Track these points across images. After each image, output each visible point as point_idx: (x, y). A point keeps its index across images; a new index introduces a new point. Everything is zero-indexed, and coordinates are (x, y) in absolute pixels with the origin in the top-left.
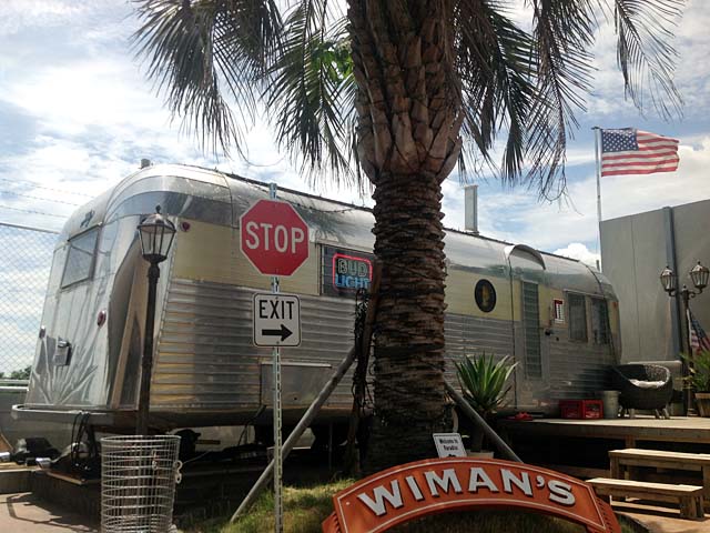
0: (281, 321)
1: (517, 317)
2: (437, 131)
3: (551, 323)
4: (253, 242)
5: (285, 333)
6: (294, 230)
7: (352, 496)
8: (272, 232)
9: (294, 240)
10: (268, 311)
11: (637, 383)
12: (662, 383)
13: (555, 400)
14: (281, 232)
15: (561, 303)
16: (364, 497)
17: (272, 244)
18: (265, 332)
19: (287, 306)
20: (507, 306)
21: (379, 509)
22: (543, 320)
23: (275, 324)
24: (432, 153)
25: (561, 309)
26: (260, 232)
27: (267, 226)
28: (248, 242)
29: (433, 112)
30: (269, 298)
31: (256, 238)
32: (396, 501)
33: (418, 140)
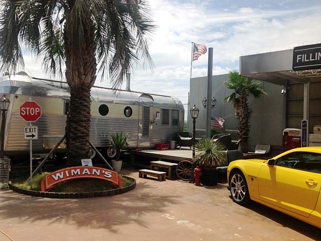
0: (32, 133)
1: (141, 118)
2: (86, 75)
3: (154, 119)
4: (23, 113)
5: (33, 136)
6: (36, 109)
7: (50, 176)
8: (29, 110)
9: (36, 111)
10: (28, 130)
11: (182, 138)
12: (190, 139)
13: (154, 144)
14: (32, 110)
15: (159, 112)
16: (53, 176)
17: (29, 113)
18: (27, 136)
19: (34, 129)
20: (137, 114)
21: (56, 178)
22: (151, 118)
23: (30, 134)
24: (85, 82)
25: (159, 115)
26: (26, 110)
27: (28, 108)
28: (22, 113)
29: (85, 70)
30: (28, 127)
31: (25, 112)
32: (62, 177)
33: (80, 79)
